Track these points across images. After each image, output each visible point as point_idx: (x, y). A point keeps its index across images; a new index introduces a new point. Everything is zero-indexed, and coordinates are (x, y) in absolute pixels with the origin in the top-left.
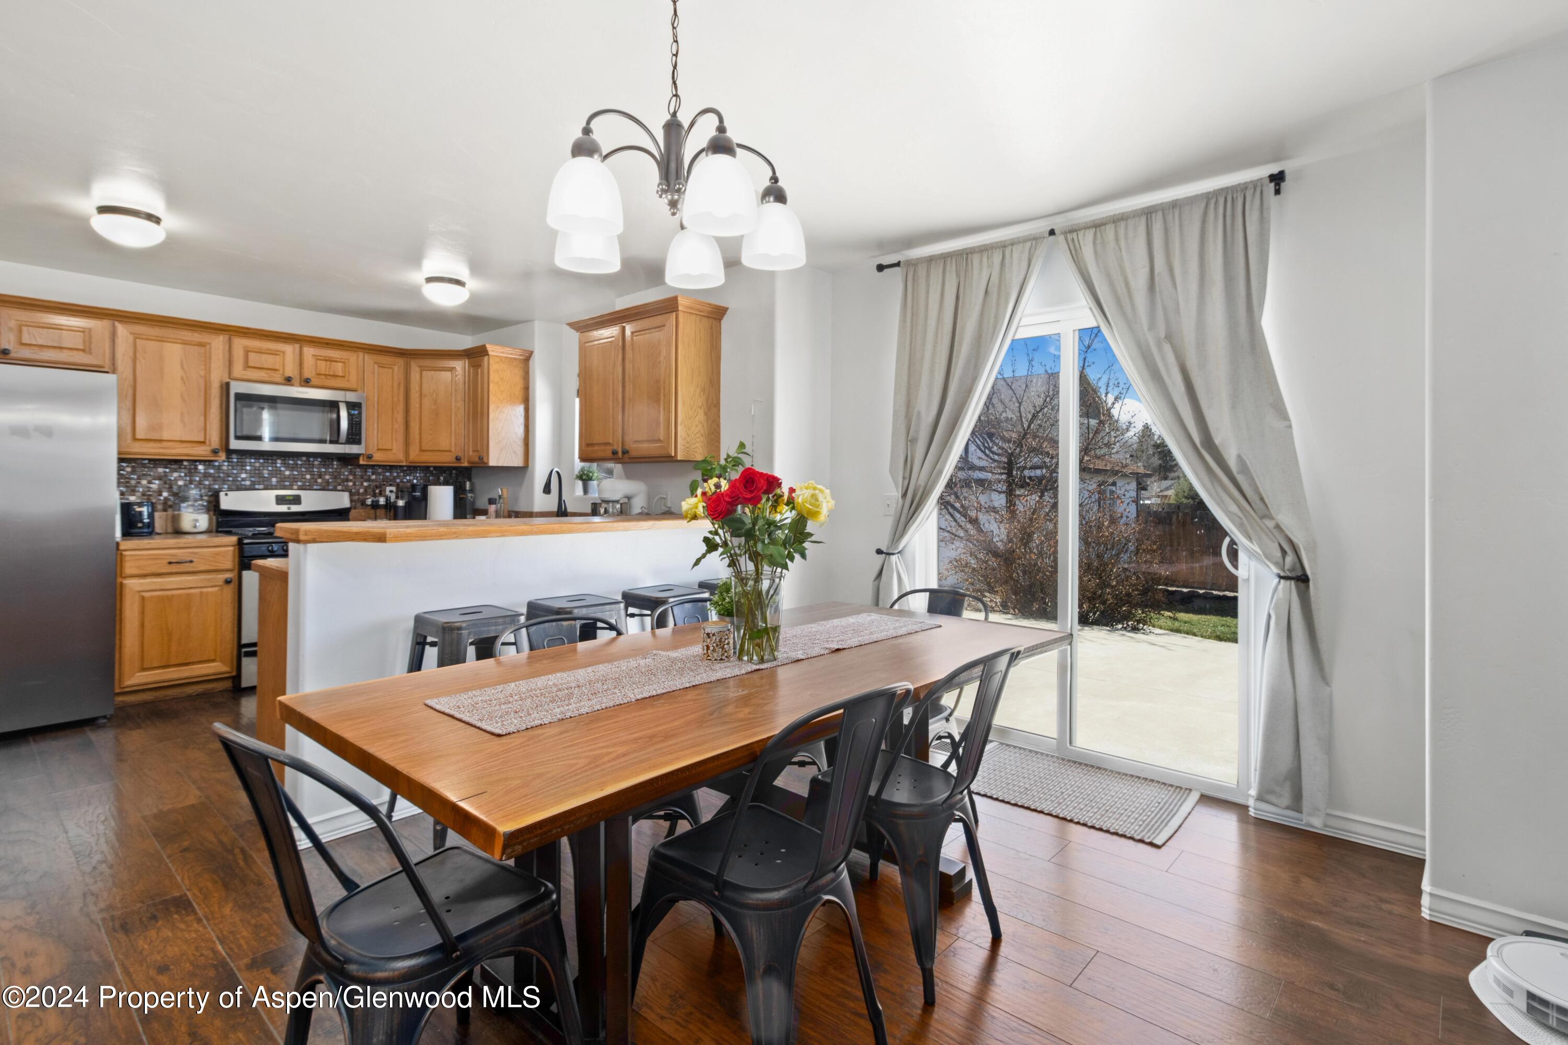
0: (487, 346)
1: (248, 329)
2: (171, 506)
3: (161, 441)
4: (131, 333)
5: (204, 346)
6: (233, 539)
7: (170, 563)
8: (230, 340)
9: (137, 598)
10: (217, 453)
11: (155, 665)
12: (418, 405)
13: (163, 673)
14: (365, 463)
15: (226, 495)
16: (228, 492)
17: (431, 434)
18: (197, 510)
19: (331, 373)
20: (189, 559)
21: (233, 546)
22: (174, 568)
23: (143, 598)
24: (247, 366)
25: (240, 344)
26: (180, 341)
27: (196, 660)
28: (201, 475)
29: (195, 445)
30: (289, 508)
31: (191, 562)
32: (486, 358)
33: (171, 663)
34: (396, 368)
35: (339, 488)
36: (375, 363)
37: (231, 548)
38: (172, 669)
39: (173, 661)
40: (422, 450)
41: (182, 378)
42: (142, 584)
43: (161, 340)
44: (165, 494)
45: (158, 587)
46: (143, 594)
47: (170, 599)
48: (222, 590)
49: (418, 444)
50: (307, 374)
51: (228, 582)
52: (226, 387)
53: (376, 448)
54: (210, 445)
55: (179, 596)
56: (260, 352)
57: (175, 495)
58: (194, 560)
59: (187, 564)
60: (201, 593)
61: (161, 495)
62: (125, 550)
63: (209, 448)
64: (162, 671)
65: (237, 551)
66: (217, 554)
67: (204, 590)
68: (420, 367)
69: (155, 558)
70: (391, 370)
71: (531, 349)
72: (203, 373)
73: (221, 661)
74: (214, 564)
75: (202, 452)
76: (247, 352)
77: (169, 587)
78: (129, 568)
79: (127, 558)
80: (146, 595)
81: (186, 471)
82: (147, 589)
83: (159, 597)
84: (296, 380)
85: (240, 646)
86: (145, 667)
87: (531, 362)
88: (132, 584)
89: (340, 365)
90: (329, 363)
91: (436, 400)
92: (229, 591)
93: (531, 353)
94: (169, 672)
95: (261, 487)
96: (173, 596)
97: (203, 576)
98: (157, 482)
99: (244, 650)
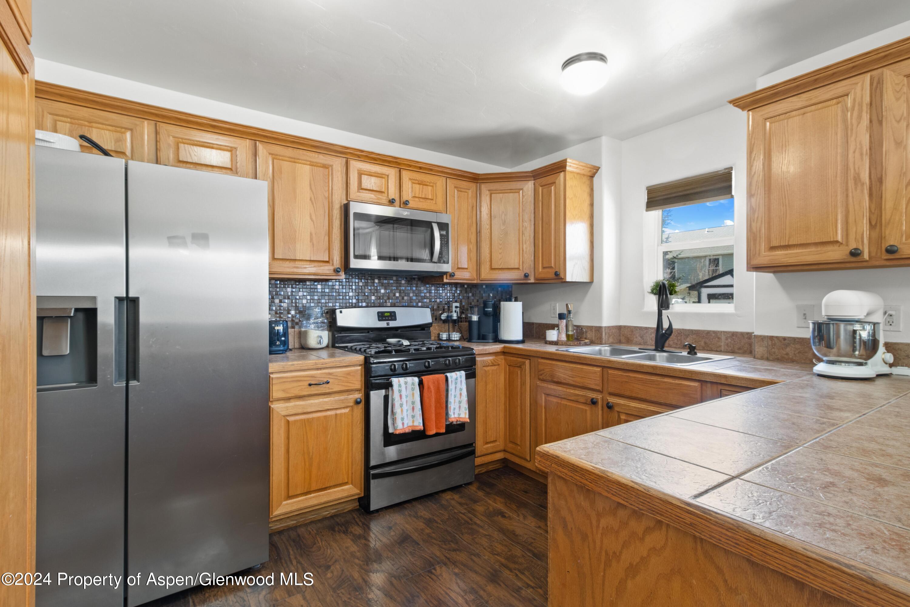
0: (568, 160)
1: (362, 151)
2: (297, 324)
3: (295, 260)
4: (270, 154)
5: (328, 168)
6: (360, 358)
7: (310, 385)
8: (347, 163)
9: (283, 423)
10: (339, 272)
11: (299, 492)
12: (488, 227)
13: (306, 499)
14: (448, 281)
15: (341, 312)
16: (343, 310)
17: (500, 253)
18: (318, 327)
19: (423, 196)
20: (325, 380)
21: (360, 365)
22: (314, 390)
23: (288, 421)
24: (360, 188)
25: (356, 165)
26: (308, 163)
27: (332, 484)
28: (319, 294)
29: (321, 264)
30: (388, 324)
31: (328, 383)
32: (562, 174)
33: (312, 489)
34: (470, 192)
35: (420, 304)
36: (455, 187)
37: (360, 368)
38: (312, 495)
39: (314, 487)
40: (492, 269)
41: (311, 199)
42: (287, 408)
43: (294, 160)
44: (293, 312)
45: (300, 411)
46: (288, 418)
47: (309, 422)
48: (352, 410)
49: (488, 264)
50: (405, 198)
51: (357, 403)
52: (346, 208)
53: (456, 267)
54: (333, 265)
55: (319, 418)
56: (370, 174)
57: (300, 312)
58: (329, 380)
59: (324, 385)
60: (336, 415)
61: (289, 313)
62: (272, 373)
63: (332, 268)
64: (304, 497)
65: (363, 370)
66: (349, 374)
67: (339, 412)
68: (489, 190)
69: (297, 380)
70: (466, 193)
71: (597, 165)
72: (327, 195)
73: (352, 484)
74: (346, 384)
75: (326, 270)
76: (360, 174)
77: (309, 410)
78: (276, 392)
79: (274, 382)
80: (291, 419)
81: (308, 290)
82: (292, 413)
83: (301, 420)
84: (397, 203)
85: (367, 467)
86: (290, 495)
87: (595, 179)
88: (278, 408)
89: (430, 188)
90: (421, 186)
91: (505, 221)
92: (359, 411)
93: (597, 169)
94: (311, 498)
95: (364, 304)
96: (313, 418)
97: (337, 397)
98: (286, 301)
99: (372, 472)
